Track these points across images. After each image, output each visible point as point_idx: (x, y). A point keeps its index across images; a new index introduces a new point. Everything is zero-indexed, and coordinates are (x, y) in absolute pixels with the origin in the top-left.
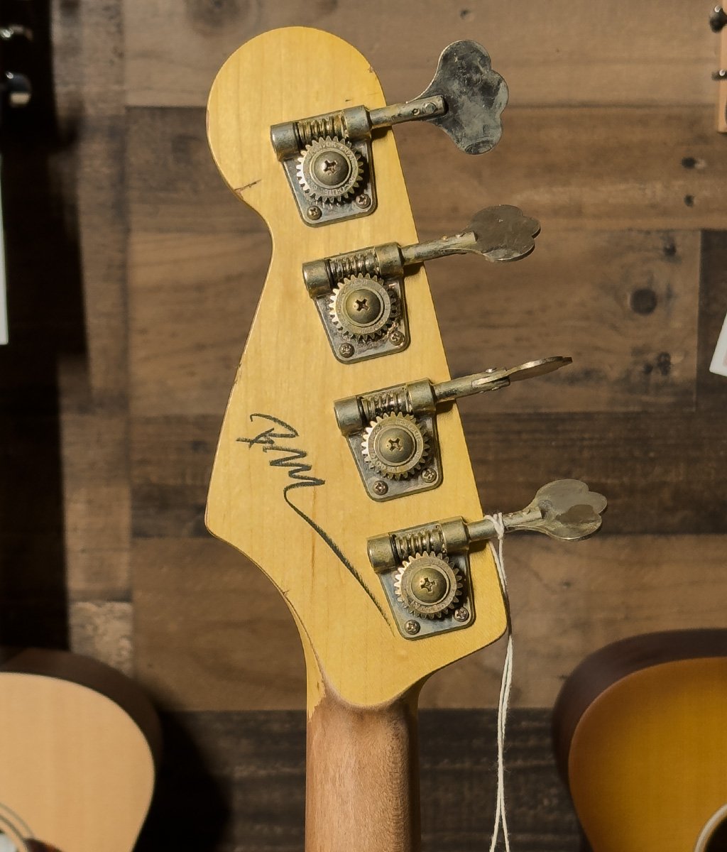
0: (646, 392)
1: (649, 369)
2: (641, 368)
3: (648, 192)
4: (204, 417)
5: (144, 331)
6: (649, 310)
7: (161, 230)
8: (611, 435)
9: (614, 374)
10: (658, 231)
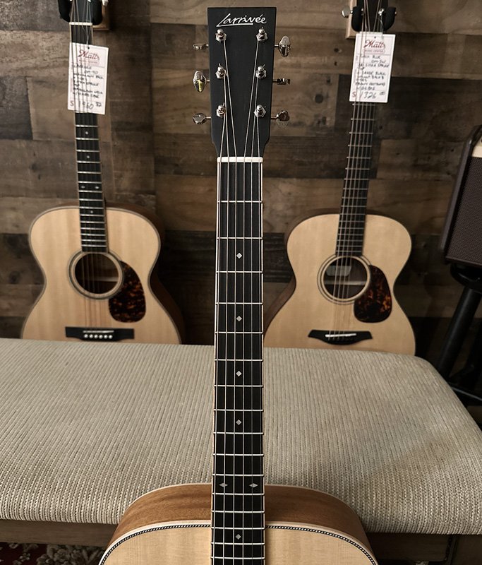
0: (318, 130)
1: (319, 122)
2: (317, 122)
3: (323, 60)
4: (177, 134)
6: (321, 102)
8: (306, 145)
9: (308, 123)
10: (325, 74)
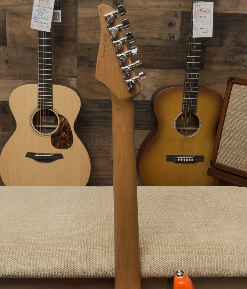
0: (170, 42)
1: (171, 38)
3: (173, 3)
4: (91, 44)
9: (164, 38)
10: (174, 11)
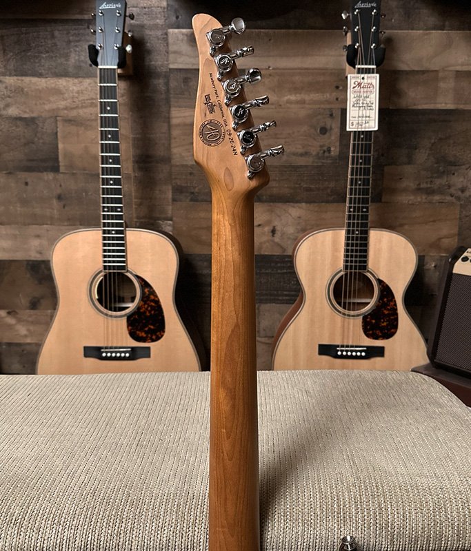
0: (324, 159)
1: (324, 152)
2: (322, 152)
3: (325, 96)
5: (175, 138)
6: (325, 134)
7: (180, 107)
8: (313, 172)
10: (328, 109)
